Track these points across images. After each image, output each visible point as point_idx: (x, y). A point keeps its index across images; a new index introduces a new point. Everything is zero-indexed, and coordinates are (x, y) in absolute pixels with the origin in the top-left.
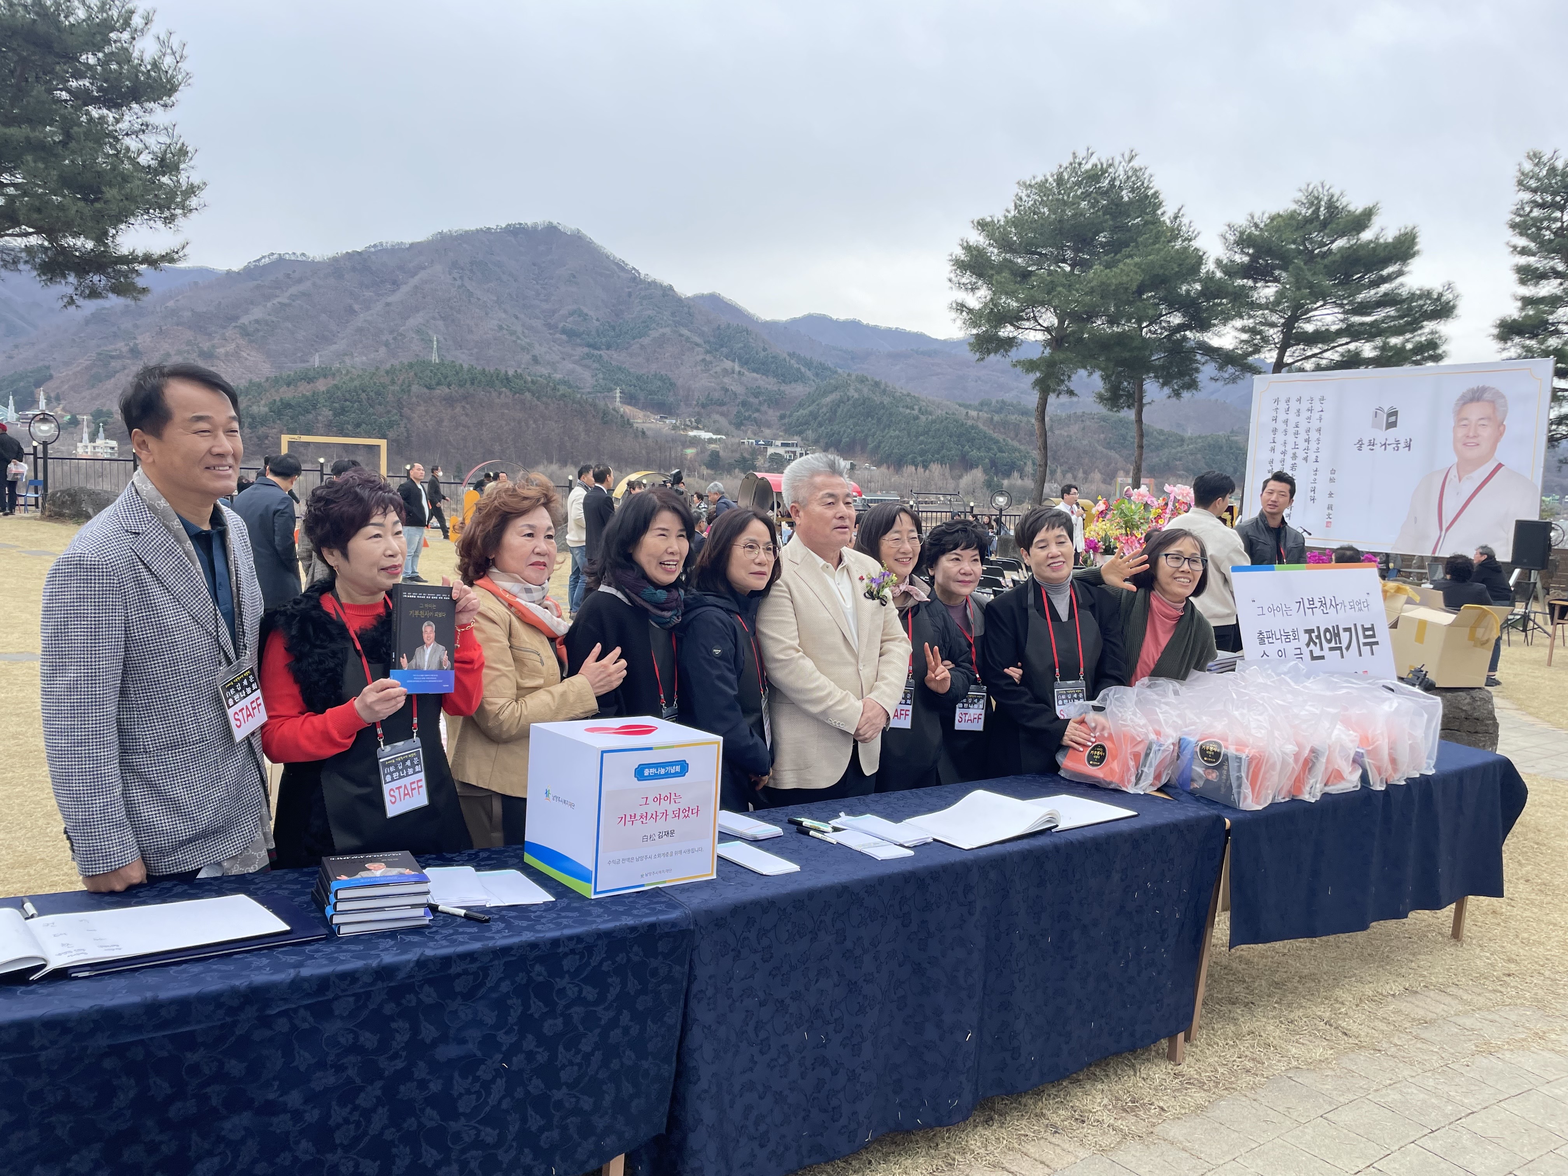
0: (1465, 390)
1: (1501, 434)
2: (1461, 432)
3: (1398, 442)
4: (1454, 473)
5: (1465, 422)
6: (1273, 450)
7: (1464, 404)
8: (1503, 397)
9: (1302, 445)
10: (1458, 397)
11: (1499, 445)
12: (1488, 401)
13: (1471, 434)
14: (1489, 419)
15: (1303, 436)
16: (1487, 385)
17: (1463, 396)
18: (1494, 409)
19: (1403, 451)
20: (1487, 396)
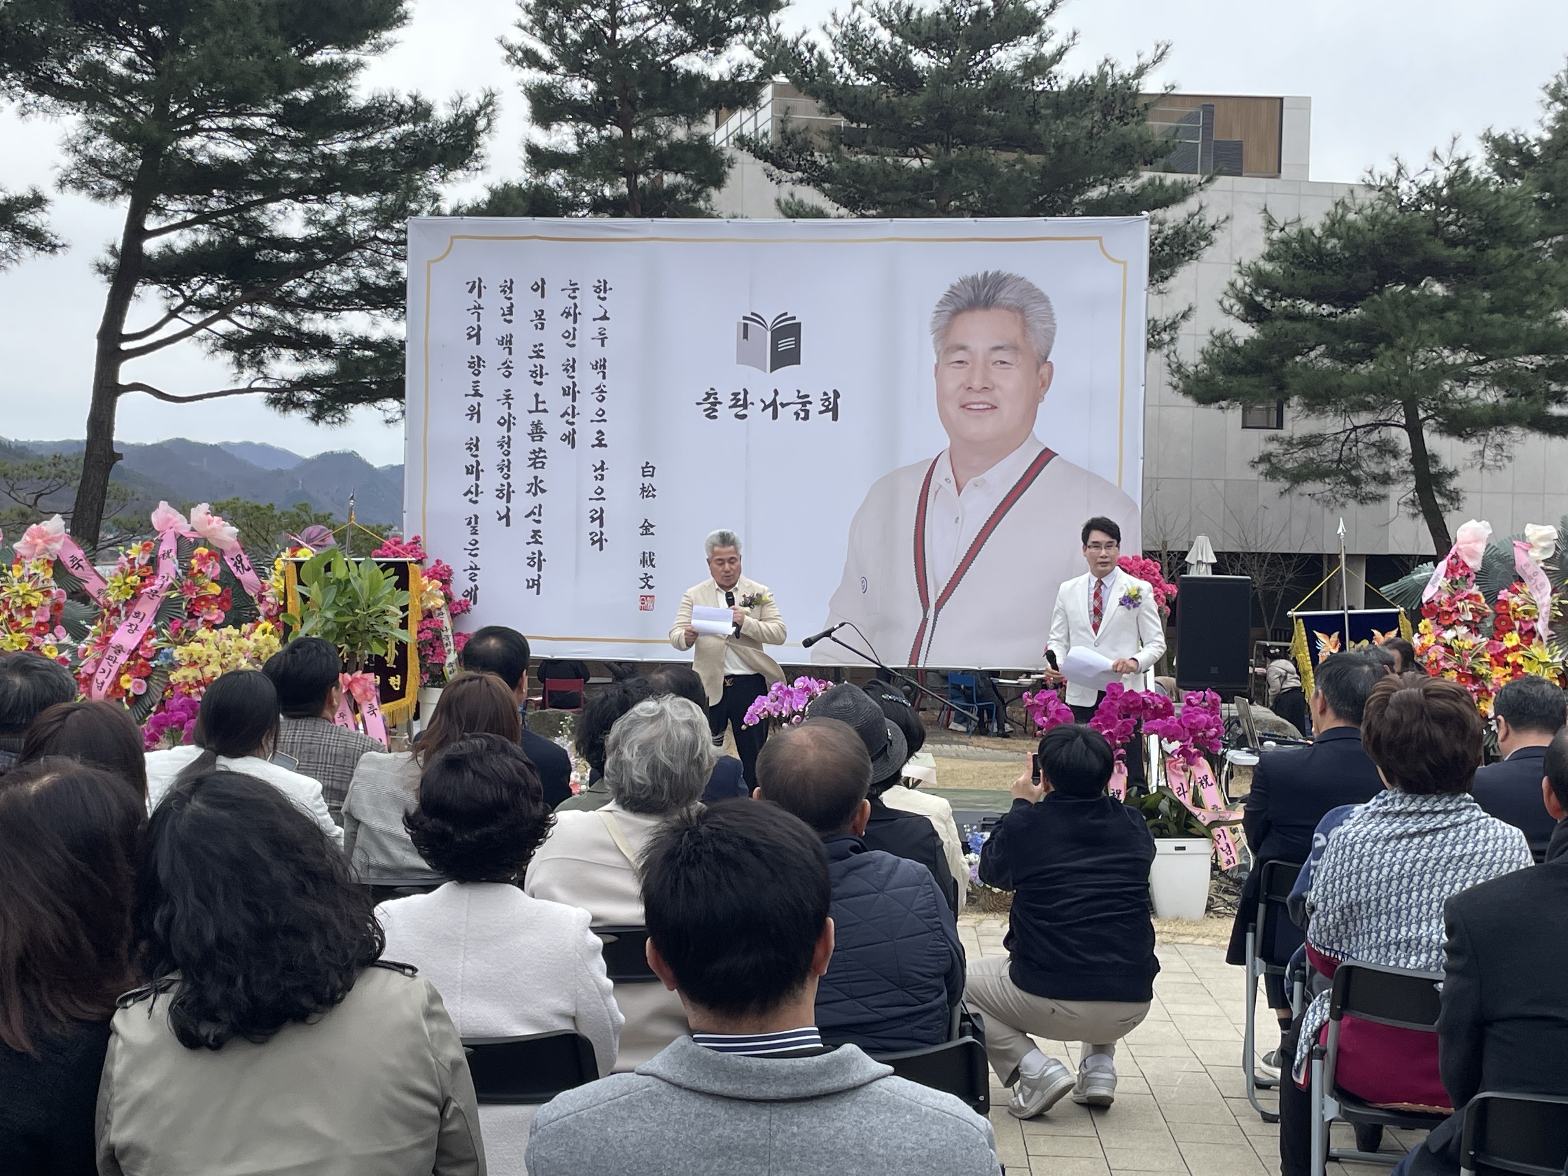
0: (956, 282)
1: (1045, 384)
2: (955, 378)
3: (804, 400)
4: (944, 471)
5: (960, 355)
6: (475, 413)
7: (957, 313)
8: (1043, 299)
9: (557, 403)
10: (940, 296)
11: (1041, 407)
12: (1008, 308)
13: (977, 384)
14: (1015, 348)
15: (556, 380)
16: (1006, 271)
17: (952, 295)
18: (1025, 325)
19: (820, 421)
20: (1006, 295)
